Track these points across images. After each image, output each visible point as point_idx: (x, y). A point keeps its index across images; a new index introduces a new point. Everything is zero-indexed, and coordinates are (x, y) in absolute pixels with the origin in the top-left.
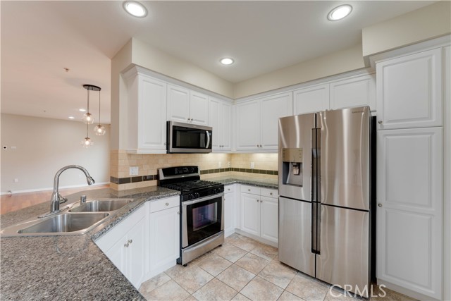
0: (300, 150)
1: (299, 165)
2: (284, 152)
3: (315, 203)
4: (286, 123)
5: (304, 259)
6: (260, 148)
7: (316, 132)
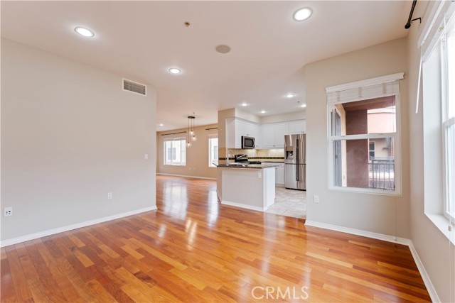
0: (292, 147)
1: (292, 152)
2: (286, 148)
3: (298, 164)
4: (286, 137)
5: (294, 184)
6: (274, 147)
7: (298, 141)
